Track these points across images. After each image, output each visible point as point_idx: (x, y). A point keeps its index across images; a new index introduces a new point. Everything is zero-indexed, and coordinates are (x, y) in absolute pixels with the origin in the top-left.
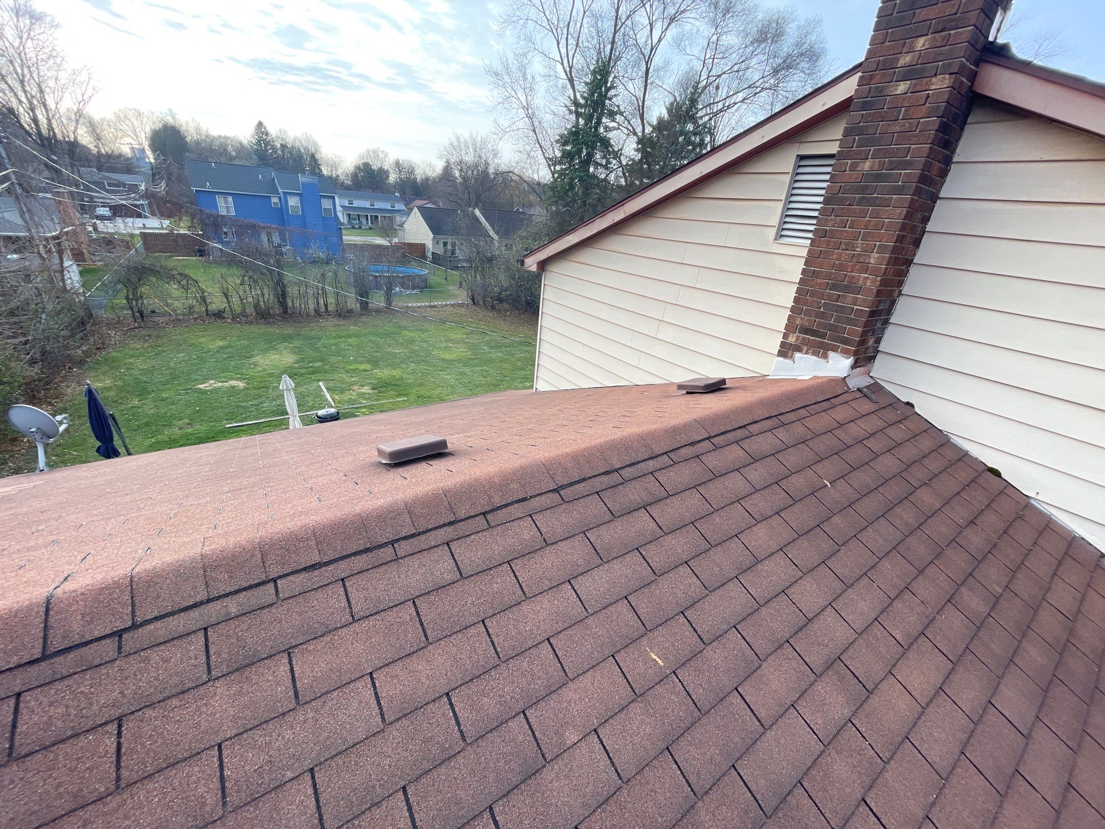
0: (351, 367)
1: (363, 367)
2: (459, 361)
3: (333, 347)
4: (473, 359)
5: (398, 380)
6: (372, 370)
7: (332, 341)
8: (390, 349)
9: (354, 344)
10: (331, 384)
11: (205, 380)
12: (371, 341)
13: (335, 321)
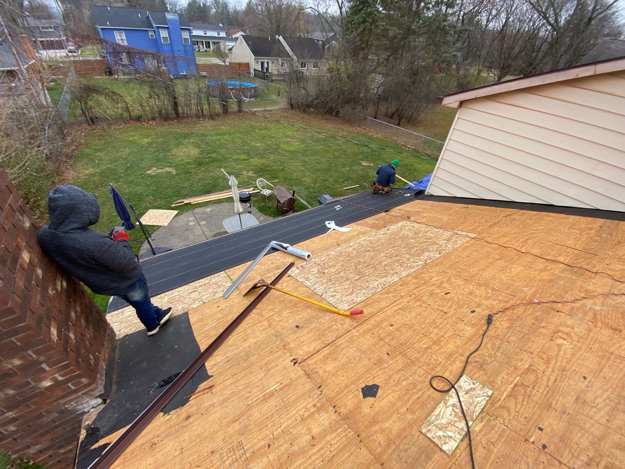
0: (235, 157)
1: (243, 157)
2: (299, 152)
3: (217, 142)
4: (307, 151)
5: (267, 166)
6: (249, 159)
7: (215, 138)
8: (253, 143)
9: (229, 139)
10: (229, 170)
11: (150, 168)
12: (238, 137)
13: (211, 123)
